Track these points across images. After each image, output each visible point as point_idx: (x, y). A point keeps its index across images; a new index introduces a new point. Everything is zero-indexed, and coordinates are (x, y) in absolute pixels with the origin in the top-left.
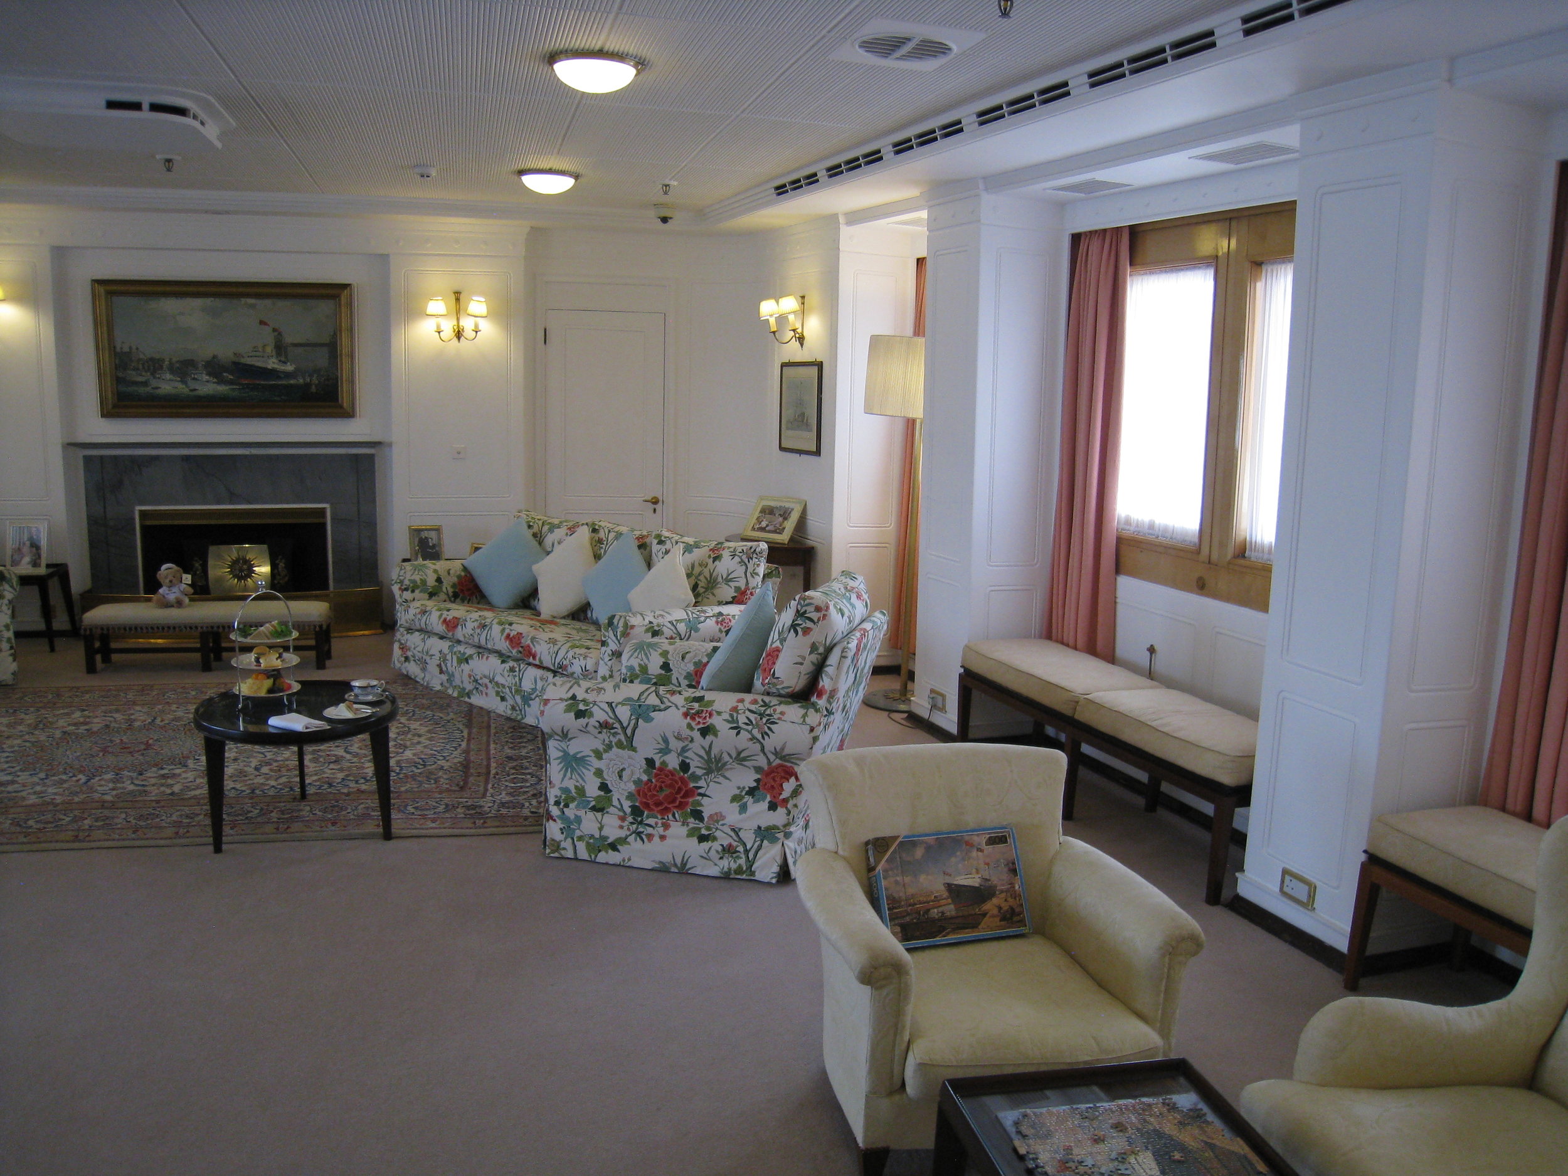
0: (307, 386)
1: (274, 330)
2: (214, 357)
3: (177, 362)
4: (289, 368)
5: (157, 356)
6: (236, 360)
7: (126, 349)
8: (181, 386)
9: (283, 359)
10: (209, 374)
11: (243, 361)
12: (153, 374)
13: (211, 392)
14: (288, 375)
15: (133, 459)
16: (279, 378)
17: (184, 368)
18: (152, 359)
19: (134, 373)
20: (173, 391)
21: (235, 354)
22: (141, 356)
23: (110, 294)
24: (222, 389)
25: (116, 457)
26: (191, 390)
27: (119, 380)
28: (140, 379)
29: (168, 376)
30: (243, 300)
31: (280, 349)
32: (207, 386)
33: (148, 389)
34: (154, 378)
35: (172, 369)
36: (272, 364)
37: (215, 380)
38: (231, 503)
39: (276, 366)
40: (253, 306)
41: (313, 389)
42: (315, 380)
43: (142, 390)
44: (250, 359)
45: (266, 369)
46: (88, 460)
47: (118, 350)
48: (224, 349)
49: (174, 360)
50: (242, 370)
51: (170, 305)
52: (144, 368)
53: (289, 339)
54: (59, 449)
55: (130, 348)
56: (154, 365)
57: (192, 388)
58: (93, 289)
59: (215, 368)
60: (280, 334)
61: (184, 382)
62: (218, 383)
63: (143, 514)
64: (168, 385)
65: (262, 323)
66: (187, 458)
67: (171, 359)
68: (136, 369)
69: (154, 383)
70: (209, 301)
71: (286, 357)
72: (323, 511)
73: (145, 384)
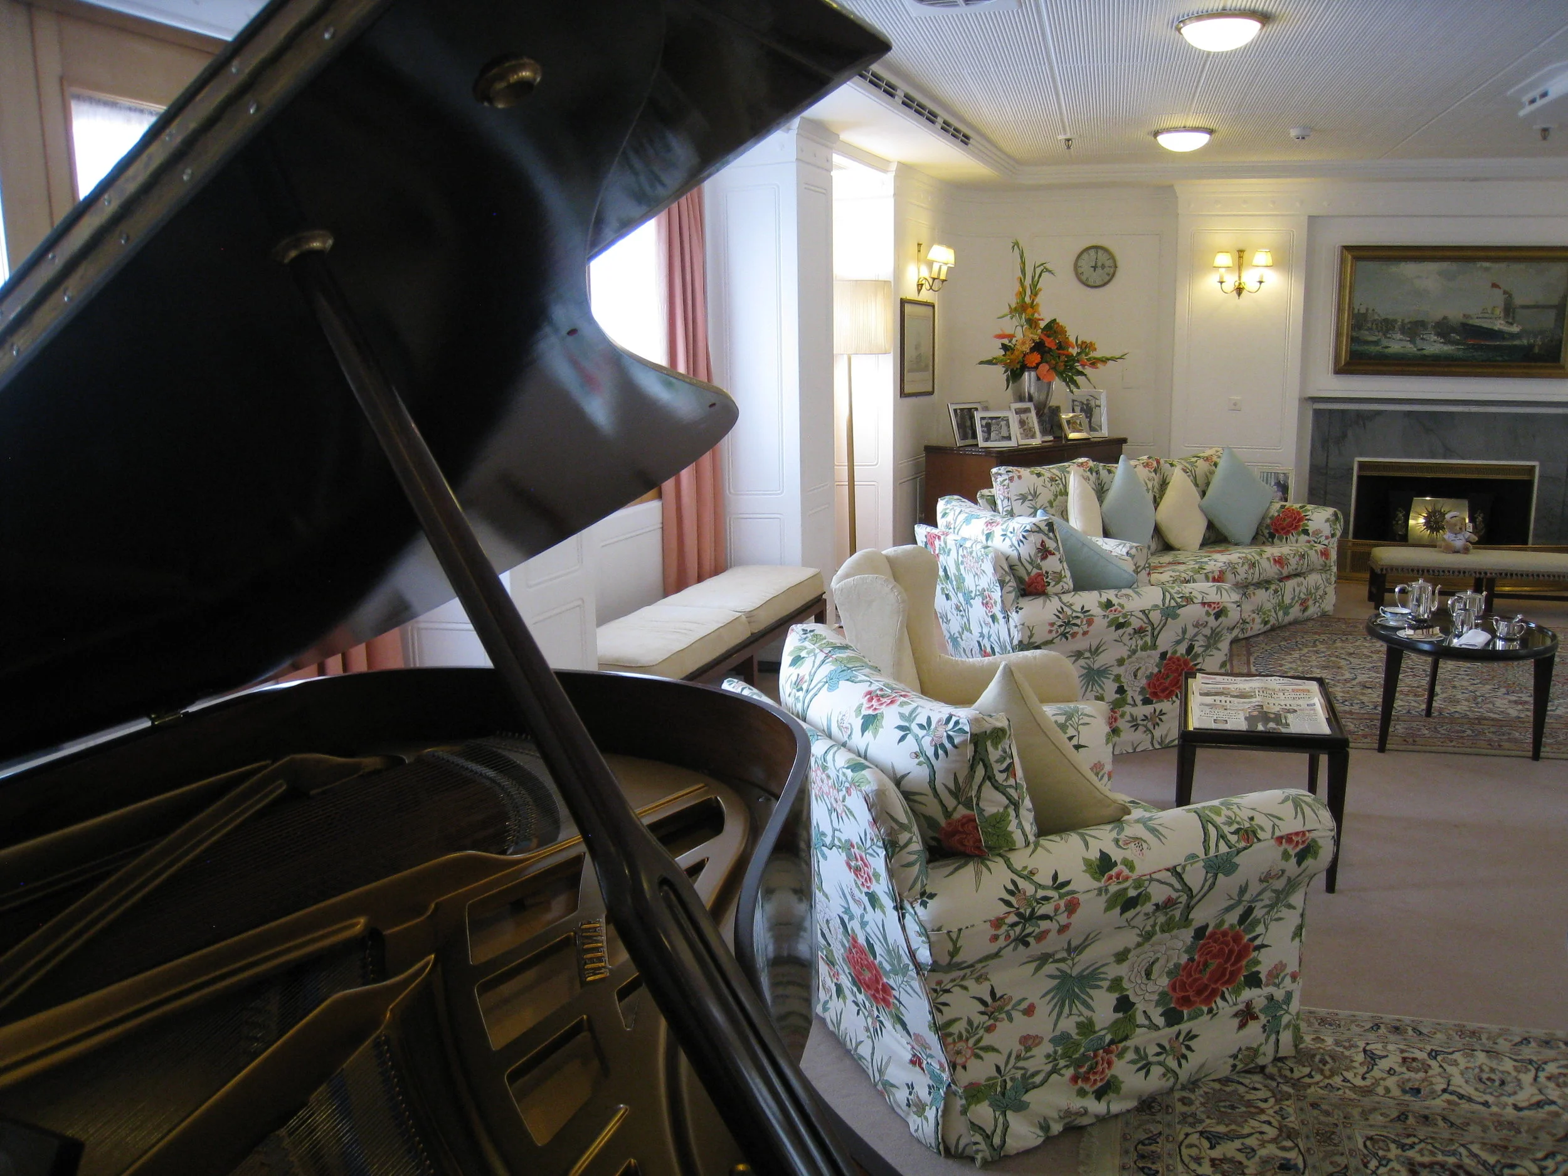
0: (1531, 347)
1: (1505, 292)
2: (1445, 318)
3: (1410, 322)
4: (1515, 329)
5: (1390, 317)
6: (1465, 321)
7: (1363, 311)
8: (1409, 345)
9: (1510, 320)
10: (1438, 334)
11: (1471, 322)
12: (1384, 335)
13: (1437, 352)
14: (1513, 336)
15: (1359, 414)
16: (1504, 339)
17: (1414, 329)
18: (1386, 320)
19: (1367, 333)
20: (1402, 351)
21: (1464, 315)
22: (1376, 317)
23: (1356, 259)
24: (1448, 349)
25: (1343, 411)
26: (1419, 350)
27: (1353, 340)
28: (1374, 339)
29: (1399, 336)
30: (1479, 264)
31: (1509, 311)
32: (1434, 346)
33: (1378, 348)
34: (1386, 337)
35: (1403, 330)
36: (1499, 325)
37: (1442, 340)
38: (1445, 457)
39: (1501, 327)
40: (1487, 269)
41: (1536, 350)
42: (1539, 342)
43: (1373, 349)
44: (1477, 320)
45: (1492, 330)
46: (1317, 413)
47: (1356, 311)
48: (1454, 313)
49: (1407, 321)
50: (1470, 332)
51: (1409, 269)
52: (1377, 328)
53: (1518, 301)
54: (1296, 403)
55: (1367, 310)
56: (1387, 326)
57: (1419, 347)
58: (1342, 253)
59: (1444, 329)
60: (1510, 296)
61: (1412, 341)
62: (1444, 343)
63: (1362, 465)
64: (1397, 345)
65: (1494, 285)
66: (1410, 413)
67: (1403, 320)
68: (1370, 329)
69: (1385, 342)
70: (1445, 265)
71: (1513, 318)
72: (1533, 467)
73: (1376, 343)
